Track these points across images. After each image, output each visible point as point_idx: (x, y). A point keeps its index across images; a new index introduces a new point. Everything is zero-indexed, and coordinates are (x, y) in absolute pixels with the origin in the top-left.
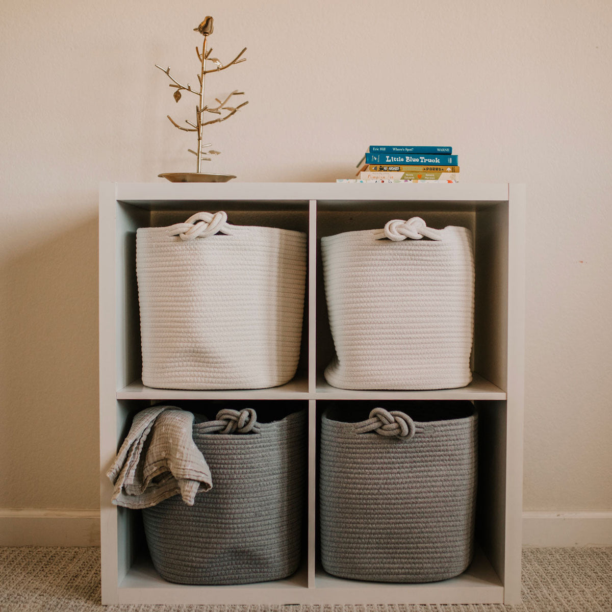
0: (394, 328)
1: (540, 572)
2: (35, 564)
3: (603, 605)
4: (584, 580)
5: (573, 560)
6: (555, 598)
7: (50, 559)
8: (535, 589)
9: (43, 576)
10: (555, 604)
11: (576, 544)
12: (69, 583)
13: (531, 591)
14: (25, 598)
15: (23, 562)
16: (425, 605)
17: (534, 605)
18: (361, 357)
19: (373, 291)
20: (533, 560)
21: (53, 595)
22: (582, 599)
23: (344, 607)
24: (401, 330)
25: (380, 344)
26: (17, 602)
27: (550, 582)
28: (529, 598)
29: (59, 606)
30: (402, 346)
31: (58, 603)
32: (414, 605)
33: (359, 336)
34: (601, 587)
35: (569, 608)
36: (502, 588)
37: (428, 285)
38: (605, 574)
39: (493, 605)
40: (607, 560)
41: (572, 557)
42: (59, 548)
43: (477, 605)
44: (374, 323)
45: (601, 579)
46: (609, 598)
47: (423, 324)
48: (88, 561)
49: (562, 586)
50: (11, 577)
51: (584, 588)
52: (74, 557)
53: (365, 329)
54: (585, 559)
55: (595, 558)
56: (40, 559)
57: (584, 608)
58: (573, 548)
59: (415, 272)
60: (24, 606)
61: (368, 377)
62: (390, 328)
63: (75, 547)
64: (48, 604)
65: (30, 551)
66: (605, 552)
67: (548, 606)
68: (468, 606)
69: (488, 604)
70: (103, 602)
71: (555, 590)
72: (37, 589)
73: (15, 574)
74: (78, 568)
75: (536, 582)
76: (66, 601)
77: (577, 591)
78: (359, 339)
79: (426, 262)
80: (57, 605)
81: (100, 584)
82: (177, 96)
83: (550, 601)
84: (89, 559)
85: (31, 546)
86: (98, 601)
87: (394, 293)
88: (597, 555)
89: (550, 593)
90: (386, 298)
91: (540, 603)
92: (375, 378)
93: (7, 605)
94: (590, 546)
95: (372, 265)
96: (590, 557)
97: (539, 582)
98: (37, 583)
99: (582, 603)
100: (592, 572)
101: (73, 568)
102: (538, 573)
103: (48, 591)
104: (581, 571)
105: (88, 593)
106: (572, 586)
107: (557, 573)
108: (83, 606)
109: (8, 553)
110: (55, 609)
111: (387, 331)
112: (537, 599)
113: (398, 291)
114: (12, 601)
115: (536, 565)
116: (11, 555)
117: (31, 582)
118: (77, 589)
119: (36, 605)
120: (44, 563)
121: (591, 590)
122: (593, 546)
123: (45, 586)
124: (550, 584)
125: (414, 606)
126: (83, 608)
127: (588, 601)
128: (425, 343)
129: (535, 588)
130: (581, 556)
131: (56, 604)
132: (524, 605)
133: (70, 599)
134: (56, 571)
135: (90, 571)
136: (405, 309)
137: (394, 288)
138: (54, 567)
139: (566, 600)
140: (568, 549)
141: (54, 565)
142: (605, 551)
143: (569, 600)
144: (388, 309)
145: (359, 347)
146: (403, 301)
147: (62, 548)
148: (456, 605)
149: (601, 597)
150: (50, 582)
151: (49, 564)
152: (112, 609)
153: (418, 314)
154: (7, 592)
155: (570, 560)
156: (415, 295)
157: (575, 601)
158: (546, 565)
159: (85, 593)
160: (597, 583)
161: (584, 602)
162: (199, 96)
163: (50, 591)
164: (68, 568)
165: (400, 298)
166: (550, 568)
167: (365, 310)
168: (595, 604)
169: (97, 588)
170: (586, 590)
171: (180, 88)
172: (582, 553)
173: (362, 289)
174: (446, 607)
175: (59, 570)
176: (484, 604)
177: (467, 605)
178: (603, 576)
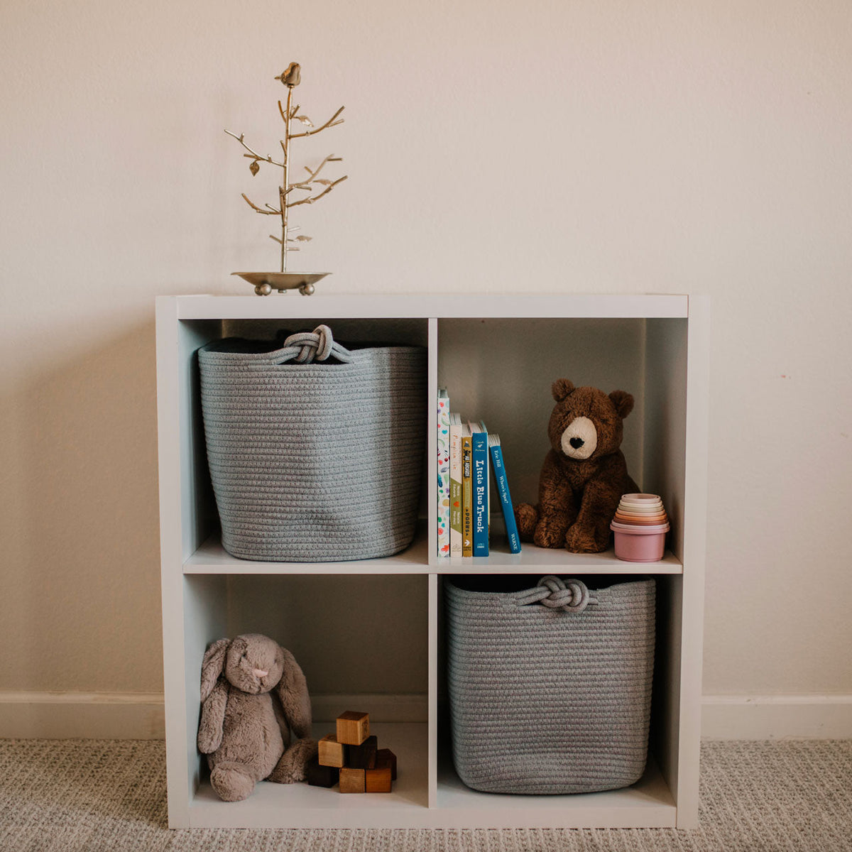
1: (723, 779)
2: (83, 767)
3: (802, 830)
4: (779, 793)
5: (766, 762)
6: (743, 819)
7: (101, 759)
8: (716, 805)
9: (93, 785)
10: (742, 830)
11: (771, 736)
12: (126, 795)
13: (711, 808)
14: (73, 818)
15: (67, 763)
16: (576, 829)
17: (715, 830)
20: (715, 761)
21: (108, 814)
22: (776, 821)
23: (474, 833)
26: (62, 825)
27: (736, 795)
28: (709, 819)
29: (115, 831)
31: (114, 826)
32: (562, 829)
34: (801, 803)
35: (758, 835)
36: (674, 808)
38: (806, 783)
39: (662, 830)
40: (809, 761)
41: (765, 756)
42: (113, 742)
43: (642, 829)
45: (801, 791)
46: (810, 820)
48: (150, 762)
49: (751, 801)
50: (54, 786)
51: (779, 805)
52: (132, 756)
54: (782, 760)
55: (795, 757)
56: (89, 759)
57: (778, 834)
58: (767, 741)
60: (72, 831)
63: (134, 740)
64: (101, 828)
65: (76, 747)
66: (808, 749)
67: (732, 831)
68: (630, 831)
69: (656, 829)
70: (171, 825)
71: (742, 807)
72: (87, 804)
73: (59, 781)
74: (137, 773)
75: (719, 795)
76: (124, 824)
77: (770, 809)
80: (113, 829)
81: (166, 797)
82: (255, 169)
83: (735, 824)
84: (151, 760)
85: (77, 739)
86: (164, 823)
88: (797, 753)
89: (735, 812)
91: (722, 827)
93: (50, 830)
94: (789, 739)
96: (788, 756)
97: (723, 795)
98: (87, 795)
99: (775, 827)
100: (790, 779)
101: (131, 773)
102: (721, 780)
103: (101, 807)
104: (776, 778)
105: (151, 810)
106: (764, 801)
107: (745, 781)
108: (145, 830)
109: (48, 750)
110: (110, 836)
112: (719, 821)
114: (56, 823)
115: (719, 769)
116: (52, 753)
117: (80, 793)
118: (137, 805)
119: (87, 828)
120: (94, 765)
121: (788, 807)
122: (793, 739)
123: (96, 800)
124: (735, 798)
125: (563, 832)
126: (146, 833)
127: (783, 824)
129: (717, 804)
130: (777, 754)
131: (111, 828)
132: (702, 830)
133: (128, 820)
134: (110, 777)
135: (153, 777)
138: (107, 770)
139: (755, 822)
140: (761, 743)
141: (107, 768)
142: (808, 747)
143: (759, 822)
147: (117, 741)
148: (616, 829)
149: (800, 819)
150: (102, 794)
151: (101, 766)
152: (182, 835)
154: (50, 809)
155: (762, 761)
157: (766, 823)
158: (732, 769)
159: (147, 810)
160: (795, 797)
161: (779, 826)
162: (283, 168)
163: (104, 807)
164: (124, 772)
166: (736, 773)
168: (792, 830)
169: (162, 803)
170: (782, 807)
171: (258, 159)
172: (778, 750)
174: (603, 832)
175: (113, 776)
176: (651, 829)
177: (629, 829)
178: (804, 786)
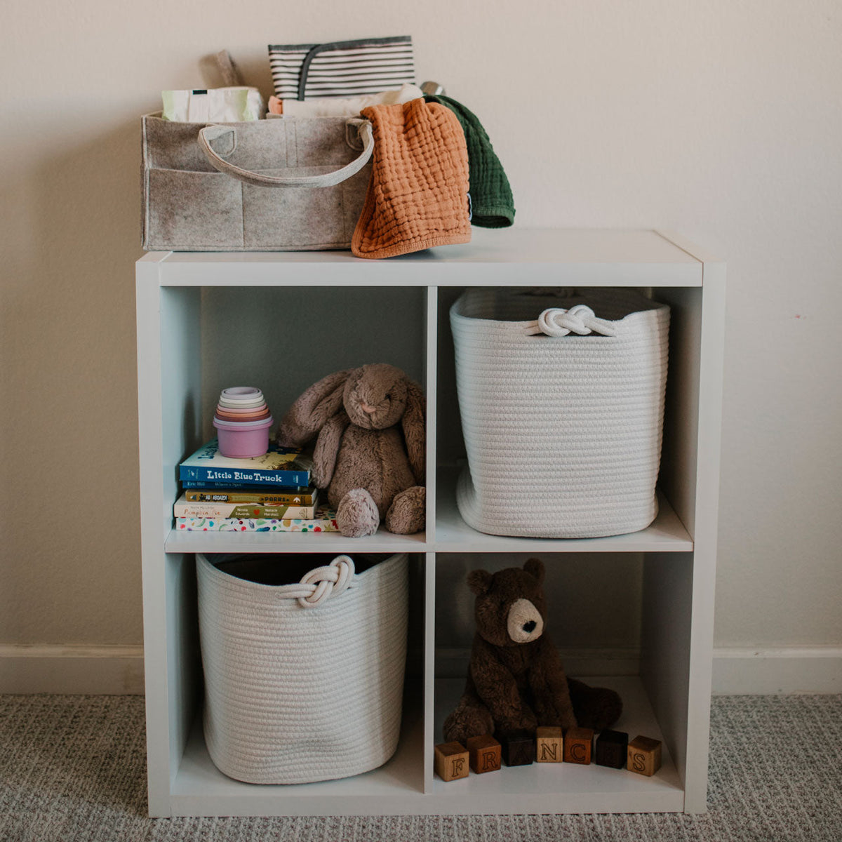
0: (550, 456)
1: (730, 747)
2: (53, 733)
3: (813, 816)
4: (789, 765)
5: (775, 724)
6: (751, 801)
7: (72, 722)
8: (723, 783)
9: (64, 757)
10: (750, 815)
11: (780, 690)
12: (101, 770)
13: (717, 786)
14: (45, 802)
15: (36, 727)
16: (577, 815)
17: (722, 815)
18: (505, 494)
19: (522, 405)
20: (722, 723)
21: (82, 796)
22: (785, 803)
23: (470, 819)
24: (560, 459)
25: (531, 477)
26: (34, 811)
27: (744, 769)
28: (716, 801)
29: (91, 818)
30: (561, 480)
31: (89, 812)
32: (562, 815)
33: (502, 466)
34: (811, 780)
35: (767, 822)
36: (682, 792)
37: (598, 397)
38: (817, 753)
39: (667, 815)
40: (820, 724)
41: (773, 716)
42: (83, 698)
43: (646, 814)
44: (523, 449)
45: (811, 763)
46: (822, 802)
47: (590, 451)
48: (124, 726)
49: (759, 776)
50: (23, 759)
51: (789, 782)
52: (105, 718)
53: (510, 456)
54: (791, 722)
55: (805, 718)
56: (59, 722)
57: (788, 821)
58: (776, 697)
59: (580, 380)
60: (44, 818)
61: (515, 522)
62: (545, 456)
63: (105, 695)
64: (76, 814)
65: (44, 706)
66: (818, 707)
67: (740, 817)
68: (634, 817)
69: (661, 814)
70: (151, 814)
71: (750, 784)
72: (60, 782)
73: (27, 752)
74: (111, 740)
75: (726, 769)
76: (100, 809)
77: (779, 788)
78: (502, 470)
79: (596, 366)
80: (89, 816)
81: (145, 771)
83: (743, 808)
84: (126, 723)
85: (45, 695)
86: (142, 808)
87: (551, 409)
88: (807, 712)
89: (743, 791)
90: (540, 416)
91: (729, 811)
92: (523, 522)
93: (21, 817)
94: (798, 693)
95: (520, 370)
96: (798, 717)
97: (730, 769)
98: (59, 771)
99: (785, 811)
100: (800, 747)
101: (105, 740)
102: (728, 749)
103: (74, 787)
104: (785, 746)
105: (128, 790)
106: (772, 777)
107: (753, 749)
108: (122, 817)
109: (15, 709)
110: (86, 825)
111: (540, 459)
112: (726, 804)
113: (556, 406)
114: (28, 808)
115: (726, 734)
116: (19, 714)
117: (50, 767)
118: (113, 783)
119: (60, 814)
120: (65, 729)
121: (798, 785)
122: (802, 694)
123: (70, 776)
124: (743, 773)
125: (563, 817)
126: (124, 820)
127: (794, 807)
128: (593, 476)
129: (724, 780)
130: (786, 714)
131: (86, 814)
132: (709, 815)
133: (104, 804)
134: (82, 746)
135: (128, 745)
136: (566, 430)
137: (552, 402)
138: (79, 737)
139: (764, 804)
140: (769, 699)
141: (79, 733)
142: (818, 704)
143: (768, 804)
144: (542, 430)
145: (502, 480)
146: (563, 419)
147: (88, 697)
148: (619, 814)
149: (811, 801)
150: (75, 769)
151: (73, 731)
152: (162, 824)
153: (584, 437)
154: (20, 790)
155: (771, 723)
156: (581, 412)
157: (776, 806)
158: (739, 734)
159: (124, 790)
160: (805, 771)
161: (789, 809)
163: (77, 787)
164: (97, 738)
165: (560, 415)
166: (744, 739)
167: (512, 430)
168: (803, 815)
169: (140, 780)
170: (793, 786)
172: (787, 708)
173: (508, 402)
174: (606, 818)
175: (86, 745)
176: (655, 813)
177: (633, 814)
178: (814, 757)
